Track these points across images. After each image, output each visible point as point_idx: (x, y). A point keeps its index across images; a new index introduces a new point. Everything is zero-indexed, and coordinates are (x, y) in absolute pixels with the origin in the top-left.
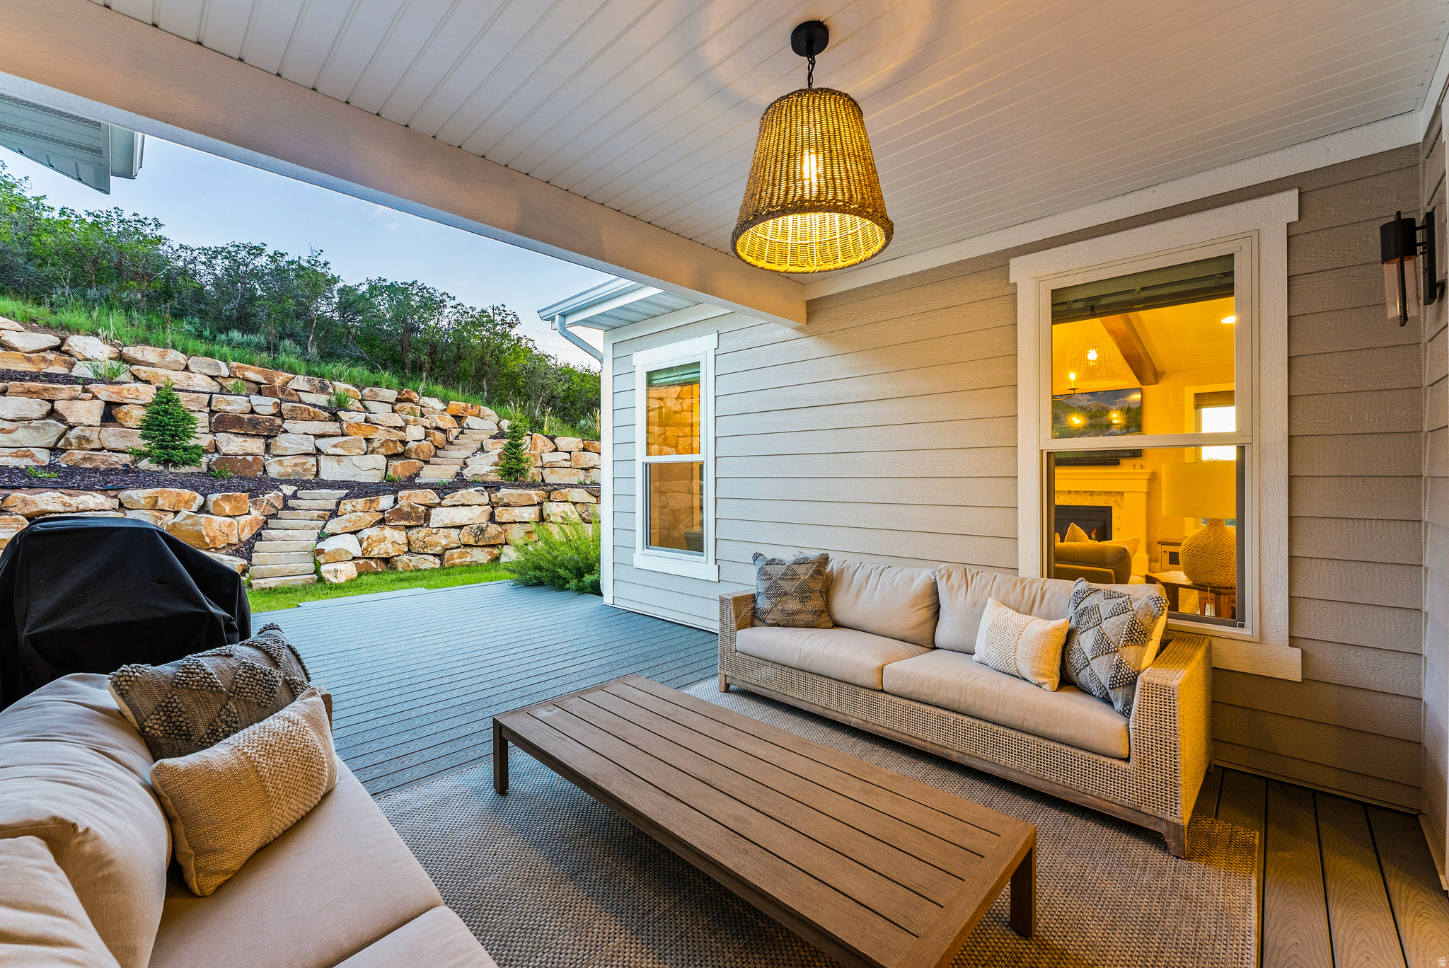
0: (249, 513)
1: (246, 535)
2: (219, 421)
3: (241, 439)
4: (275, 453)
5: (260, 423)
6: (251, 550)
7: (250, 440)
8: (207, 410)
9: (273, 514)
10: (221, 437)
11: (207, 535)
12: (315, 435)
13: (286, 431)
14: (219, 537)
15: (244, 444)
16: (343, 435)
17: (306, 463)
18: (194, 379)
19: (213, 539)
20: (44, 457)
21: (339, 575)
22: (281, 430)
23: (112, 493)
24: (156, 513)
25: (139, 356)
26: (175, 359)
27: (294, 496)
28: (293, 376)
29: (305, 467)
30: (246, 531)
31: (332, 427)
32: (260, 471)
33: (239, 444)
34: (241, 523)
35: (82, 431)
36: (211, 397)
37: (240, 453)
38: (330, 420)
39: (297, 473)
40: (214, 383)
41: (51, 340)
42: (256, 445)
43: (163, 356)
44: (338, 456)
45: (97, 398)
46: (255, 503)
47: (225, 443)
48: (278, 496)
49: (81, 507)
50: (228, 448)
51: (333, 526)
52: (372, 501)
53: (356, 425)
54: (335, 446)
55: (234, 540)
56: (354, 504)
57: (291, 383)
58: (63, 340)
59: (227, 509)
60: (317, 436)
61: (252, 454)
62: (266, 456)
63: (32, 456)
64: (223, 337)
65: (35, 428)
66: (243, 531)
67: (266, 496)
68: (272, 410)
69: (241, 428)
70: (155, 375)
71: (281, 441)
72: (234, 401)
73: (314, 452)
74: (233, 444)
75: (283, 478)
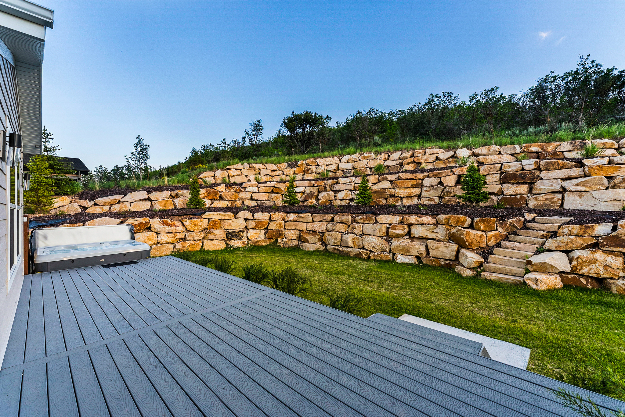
0: (497, 230)
1: (492, 243)
2: (504, 178)
3: (515, 186)
4: (534, 192)
5: (526, 175)
6: (491, 252)
7: (519, 186)
8: (499, 172)
9: (514, 231)
10: (505, 185)
11: (467, 241)
12: (561, 179)
13: (542, 179)
14: (474, 243)
15: (516, 189)
16: (586, 176)
17: (553, 198)
18: (503, 158)
19: (470, 244)
20: (437, 200)
21: (539, 283)
22: (539, 178)
23: (435, 217)
24: (448, 227)
25: (480, 152)
26: (494, 149)
27: (533, 221)
28: (560, 143)
29: (553, 201)
30: (492, 241)
31: (577, 171)
32: (524, 204)
33: (513, 189)
34: (488, 235)
35: (448, 189)
36: (502, 165)
37: (513, 194)
38: (576, 167)
39: (546, 205)
40: (513, 157)
41: (451, 153)
42: (523, 189)
43: (489, 150)
44: (580, 192)
45: (455, 174)
46: (501, 224)
47: (506, 189)
48: (520, 220)
49: (422, 222)
50: (507, 192)
51: (550, 244)
52: (587, 228)
53: (598, 168)
54: (577, 185)
55: (484, 245)
56: (570, 229)
57: (559, 148)
58: (455, 152)
59: (482, 227)
60: (563, 179)
61: (520, 194)
62: (529, 195)
63: (433, 200)
64: (524, 132)
65: (435, 189)
66: (490, 240)
67: (510, 220)
68: (533, 167)
69: (515, 180)
70: (486, 159)
71: (539, 185)
72: (513, 165)
73: (561, 190)
74: (510, 189)
75: (537, 208)
